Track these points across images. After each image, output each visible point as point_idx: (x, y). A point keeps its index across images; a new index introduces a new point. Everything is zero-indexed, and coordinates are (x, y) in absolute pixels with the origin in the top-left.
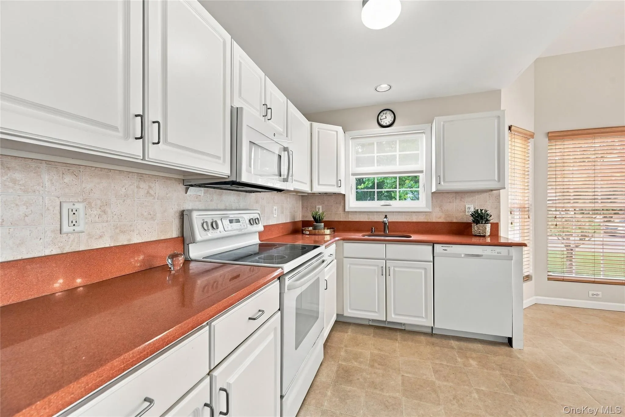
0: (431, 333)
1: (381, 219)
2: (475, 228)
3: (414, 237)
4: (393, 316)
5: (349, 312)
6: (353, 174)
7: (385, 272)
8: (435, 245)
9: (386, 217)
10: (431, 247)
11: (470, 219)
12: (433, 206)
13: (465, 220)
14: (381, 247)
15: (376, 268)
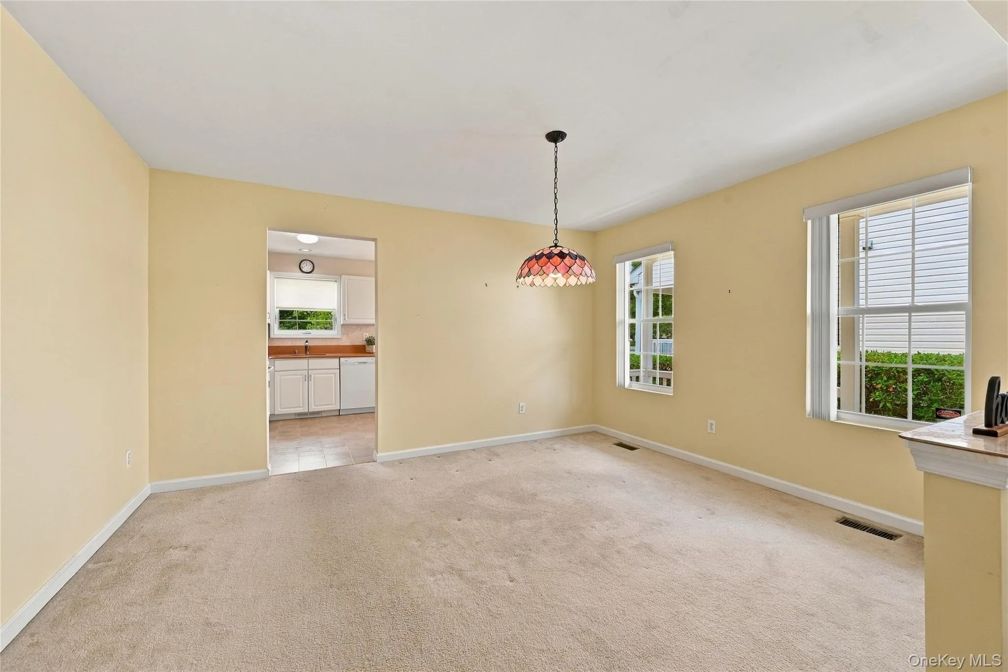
0: (339, 414)
1: (303, 344)
2: (368, 349)
3: (327, 355)
4: (313, 407)
5: (279, 411)
6: (277, 308)
7: (308, 378)
8: (341, 358)
9: (307, 342)
10: (338, 360)
11: (365, 343)
12: (343, 334)
13: (362, 344)
14: (305, 361)
15: (301, 376)
